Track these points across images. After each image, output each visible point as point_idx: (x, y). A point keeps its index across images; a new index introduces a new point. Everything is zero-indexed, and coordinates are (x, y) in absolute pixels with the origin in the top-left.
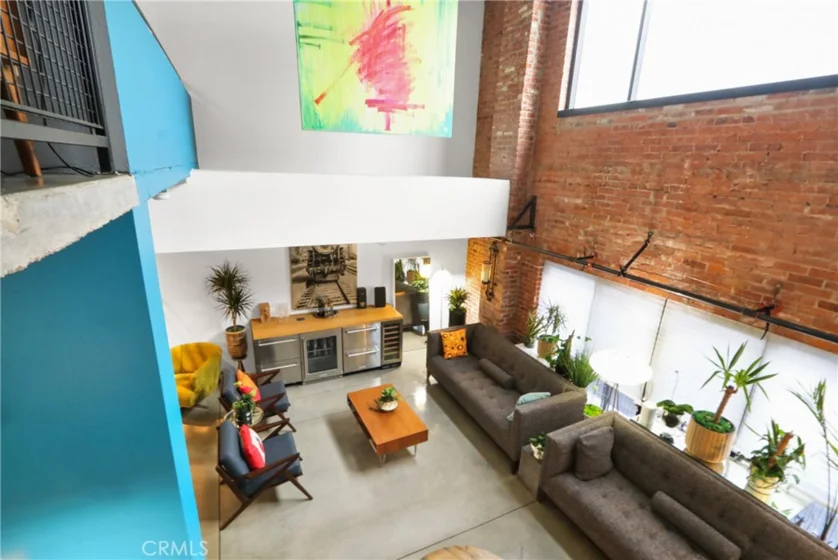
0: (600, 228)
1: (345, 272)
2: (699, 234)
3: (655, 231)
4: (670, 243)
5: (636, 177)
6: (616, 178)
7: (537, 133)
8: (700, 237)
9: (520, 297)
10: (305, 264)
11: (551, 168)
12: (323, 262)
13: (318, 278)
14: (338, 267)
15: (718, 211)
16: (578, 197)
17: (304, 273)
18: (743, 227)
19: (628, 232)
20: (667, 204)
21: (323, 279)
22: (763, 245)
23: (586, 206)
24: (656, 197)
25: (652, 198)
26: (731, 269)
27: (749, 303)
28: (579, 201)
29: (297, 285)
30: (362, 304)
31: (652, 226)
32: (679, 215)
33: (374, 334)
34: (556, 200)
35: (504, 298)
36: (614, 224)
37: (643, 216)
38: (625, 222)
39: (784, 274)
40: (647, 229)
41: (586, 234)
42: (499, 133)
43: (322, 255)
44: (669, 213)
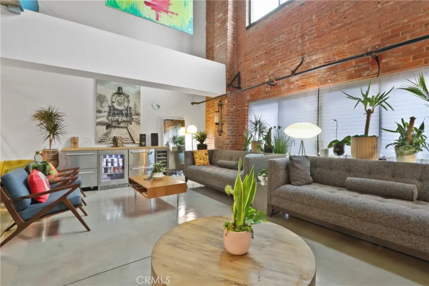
0: (276, 69)
1: (133, 123)
2: (328, 45)
3: (305, 55)
4: (314, 58)
5: (290, 36)
6: (280, 42)
7: (237, 42)
8: (329, 46)
9: (237, 130)
10: (106, 114)
11: (246, 55)
12: (118, 114)
13: (114, 124)
14: (128, 119)
15: (335, 29)
16: (262, 61)
17: (104, 120)
18: (350, 30)
19: (291, 64)
20: (309, 40)
21: (118, 126)
22: (363, 33)
23: (267, 63)
24: (301, 39)
25: (300, 41)
26: (349, 53)
27: (364, 64)
28: (263, 63)
29: (99, 127)
30: (143, 143)
31: (303, 54)
32: (316, 41)
33: (150, 156)
34: (250, 68)
35: (228, 130)
36: (282, 64)
37: (298, 52)
38: (288, 60)
39: (378, 40)
40: (301, 57)
41: (269, 76)
42: (218, 46)
43: (118, 110)
44: (310, 43)
